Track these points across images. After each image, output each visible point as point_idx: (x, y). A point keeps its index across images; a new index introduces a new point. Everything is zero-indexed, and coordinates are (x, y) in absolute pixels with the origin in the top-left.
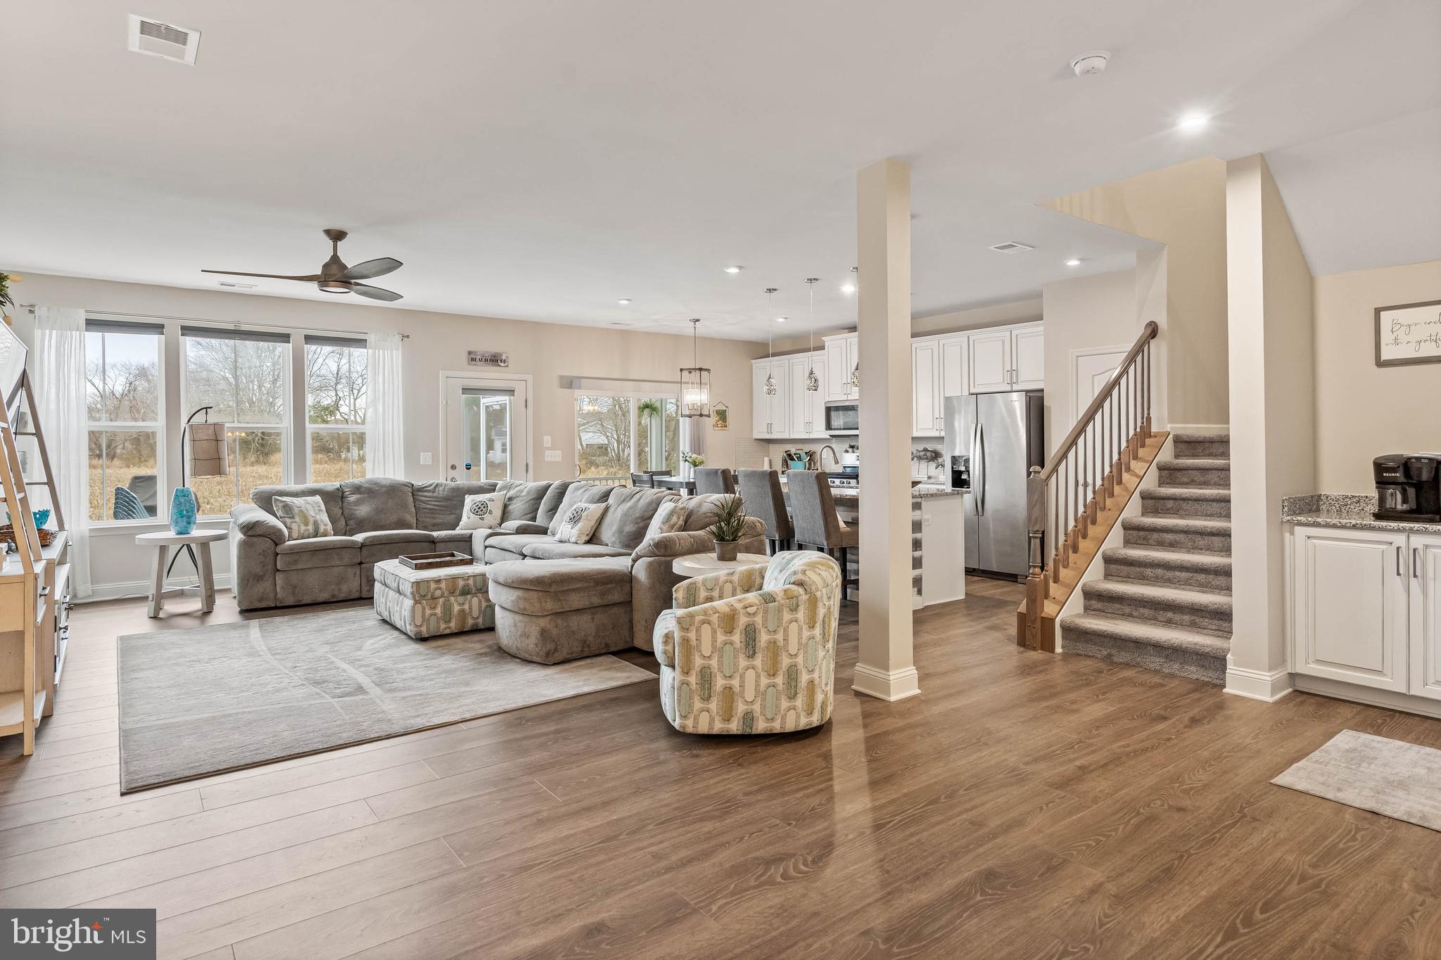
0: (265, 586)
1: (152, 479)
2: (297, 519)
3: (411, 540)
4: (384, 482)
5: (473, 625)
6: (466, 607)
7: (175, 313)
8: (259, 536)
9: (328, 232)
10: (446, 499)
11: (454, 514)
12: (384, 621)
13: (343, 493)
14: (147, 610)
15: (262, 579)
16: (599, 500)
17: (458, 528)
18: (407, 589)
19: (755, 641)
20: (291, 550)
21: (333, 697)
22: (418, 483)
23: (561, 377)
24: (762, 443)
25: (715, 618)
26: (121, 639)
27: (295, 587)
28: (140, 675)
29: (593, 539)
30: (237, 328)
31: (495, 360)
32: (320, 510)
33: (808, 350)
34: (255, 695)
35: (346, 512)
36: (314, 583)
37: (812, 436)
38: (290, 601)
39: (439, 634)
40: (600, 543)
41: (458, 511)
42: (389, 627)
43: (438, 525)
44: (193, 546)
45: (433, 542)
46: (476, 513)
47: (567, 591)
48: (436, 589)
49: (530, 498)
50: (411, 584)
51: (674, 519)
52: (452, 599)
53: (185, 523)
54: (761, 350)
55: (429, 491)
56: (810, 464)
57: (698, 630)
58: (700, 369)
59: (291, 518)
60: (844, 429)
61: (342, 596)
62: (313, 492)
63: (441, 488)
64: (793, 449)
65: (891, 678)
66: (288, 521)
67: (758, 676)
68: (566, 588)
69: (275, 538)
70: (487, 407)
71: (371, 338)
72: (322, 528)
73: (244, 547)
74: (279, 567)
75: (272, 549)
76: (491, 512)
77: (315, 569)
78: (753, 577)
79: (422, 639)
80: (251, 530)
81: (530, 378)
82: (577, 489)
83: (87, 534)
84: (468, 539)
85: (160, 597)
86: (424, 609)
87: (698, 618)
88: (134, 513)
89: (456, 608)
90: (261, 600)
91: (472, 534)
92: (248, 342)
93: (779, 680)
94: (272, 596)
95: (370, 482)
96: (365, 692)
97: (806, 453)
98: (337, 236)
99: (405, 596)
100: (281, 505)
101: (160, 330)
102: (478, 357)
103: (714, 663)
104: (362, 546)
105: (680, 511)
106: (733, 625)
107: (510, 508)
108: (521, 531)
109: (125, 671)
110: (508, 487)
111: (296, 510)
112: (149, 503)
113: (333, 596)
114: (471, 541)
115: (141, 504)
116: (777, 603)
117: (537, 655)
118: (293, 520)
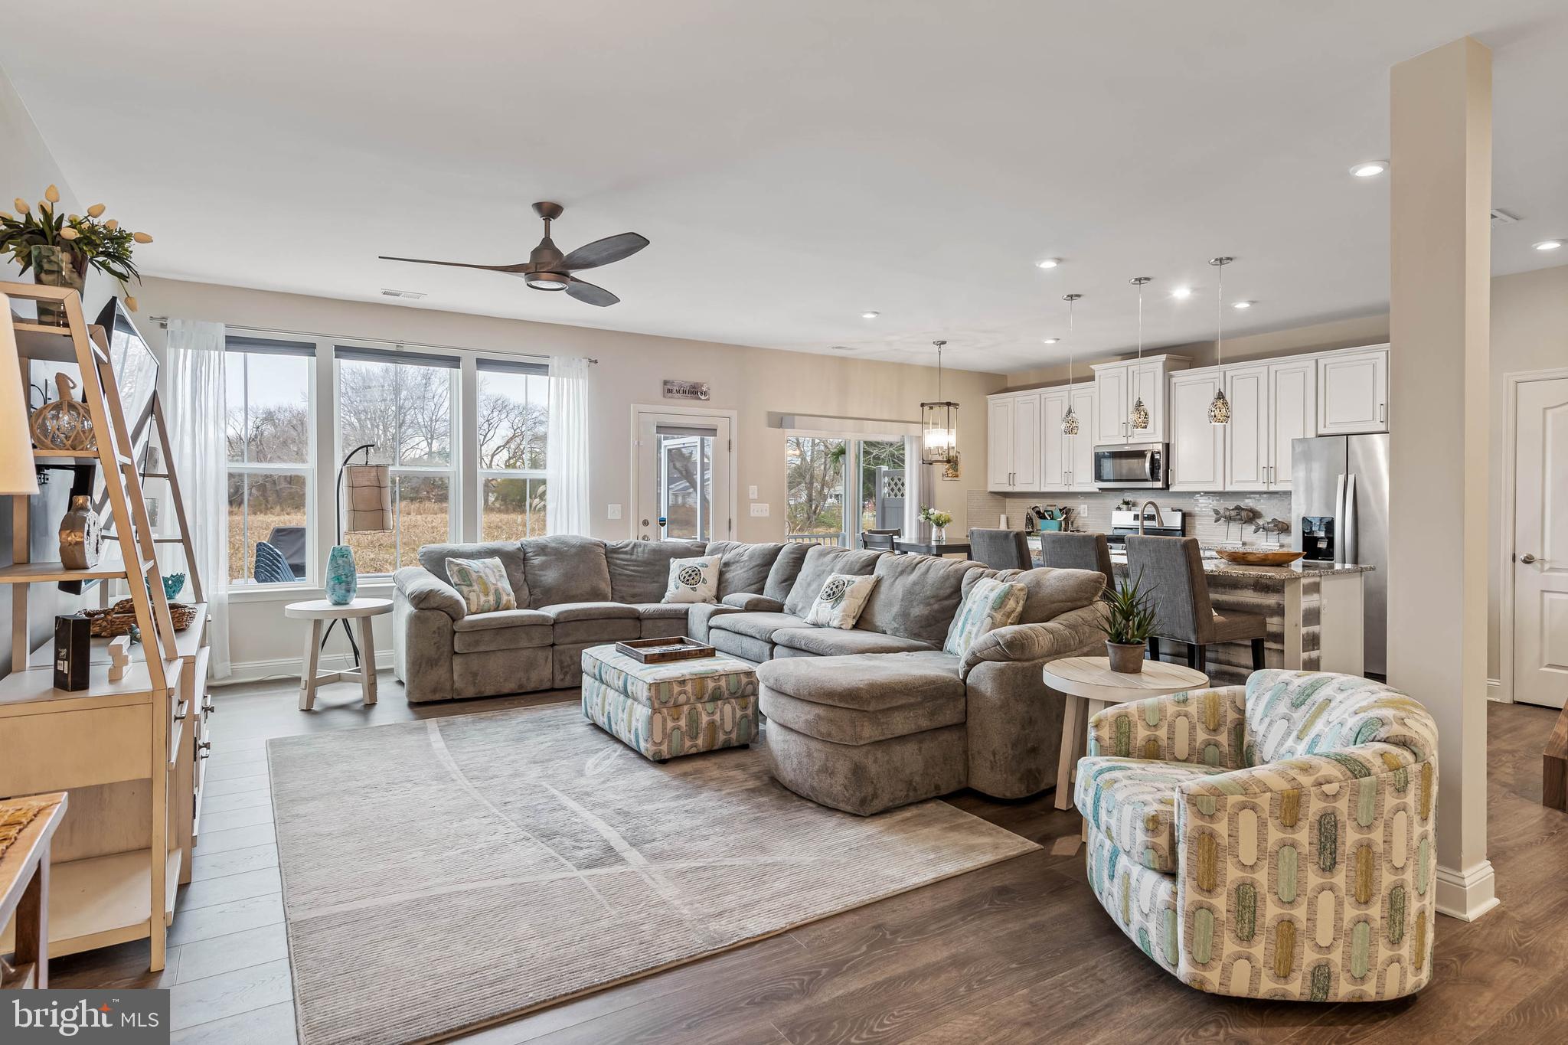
0: (439, 674)
1: (299, 533)
2: (476, 587)
3: (613, 616)
4: (574, 541)
5: (725, 741)
6: (717, 717)
7: (330, 330)
8: (434, 609)
9: (539, 206)
10: (646, 563)
11: (657, 582)
12: (596, 726)
13: (525, 554)
14: (298, 697)
15: (436, 665)
16: (860, 570)
17: (663, 601)
18: (643, 693)
19: (1335, 841)
20: (472, 627)
21: (579, 868)
22: (612, 542)
23: (770, 414)
24: (998, 497)
25: (1264, 801)
26: (271, 744)
27: (475, 675)
28: (301, 809)
29: (862, 622)
30: (400, 349)
31: (694, 391)
32: (501, 576)
33: (1066, 382)
34: (465, 857)
35: (530, 577)
36: (498, 672)
37: (1072, 489)
38: (470, 692)
39: (682, 754)
40: (874, 629)
41: (662, 579)
42: (605, 736)
43: (640, 595)
44: (353, 623)
45: (638, 618)
46: (687, 582)
47: (889, 709)
48: (680, 693)
49: (754, 563)
50: (646, 687)
51: (1011, 604)
52: (699, 706)
53: (343, 592)
54: (999, 383)
55: (626, 553)
56: (1067, 524)
57: (1232, 820)
58: (949, 404)
59: (467, 586)
60: (1115, 481)
61: (530, 687)
62: (491, 553)
63: (640, 550)
64: (1042, 504)
65: (1467, 882)
66: (465, 589)
67: (1339, 903)
68: (888, 705)
69: (452, 611)
70: (670, 451)
71: (554, 363)
72: (504, 599)
73: (416, 623)
74: (456, 649)
75: (449, 626)
76: (704, 581)
77: (500, 652)
78: (1222, 709)
79: (661, 762)
80: (423, 601)
81: (734, 414)
82: (823, 554)
83: (226, 600)
84: (683, 617)
85: (314, 684)
86: (664, 720)
87: (1233, 799)
88: (278, 574)
89: (705, 719)
90: (435, 691)
91: (687, 610)
92: (409, 366)
93: (1376, 911)
94: (448, 685)
95: (556, 539)
96: (620, 860)
97: (1060, 510)
98: (550, 211)
99: (635, 699)
100: (456, 569)
101: (311, 350)
102: (675, 388)
103: (1262, 877)
104: (556, 623)
105: (1018, 593)
106: (1297, 814)
107: (729, 575)
108: (752, 607)
109: (282, 800)
110: (722, 549)
111: (474, 575)
112: (295, 561)
113: (521, 686)
114: (687, 619)
115: (286, 562)
116: (1373, 778)
117: (847, 801)
118: (470, 588)
